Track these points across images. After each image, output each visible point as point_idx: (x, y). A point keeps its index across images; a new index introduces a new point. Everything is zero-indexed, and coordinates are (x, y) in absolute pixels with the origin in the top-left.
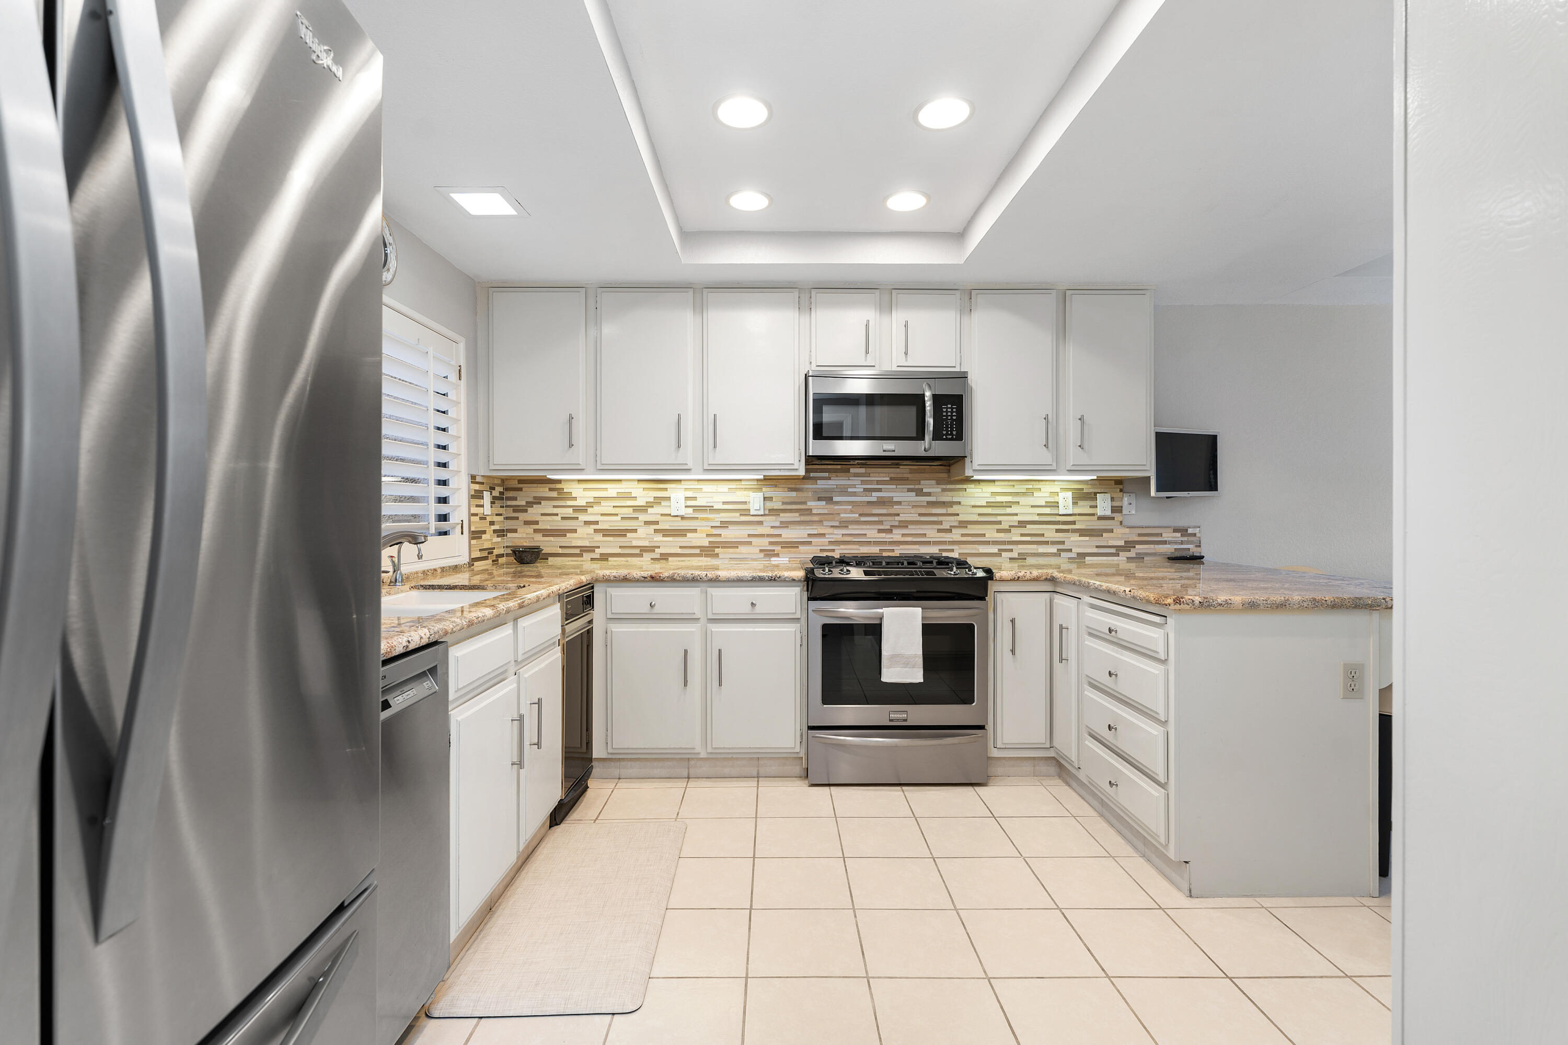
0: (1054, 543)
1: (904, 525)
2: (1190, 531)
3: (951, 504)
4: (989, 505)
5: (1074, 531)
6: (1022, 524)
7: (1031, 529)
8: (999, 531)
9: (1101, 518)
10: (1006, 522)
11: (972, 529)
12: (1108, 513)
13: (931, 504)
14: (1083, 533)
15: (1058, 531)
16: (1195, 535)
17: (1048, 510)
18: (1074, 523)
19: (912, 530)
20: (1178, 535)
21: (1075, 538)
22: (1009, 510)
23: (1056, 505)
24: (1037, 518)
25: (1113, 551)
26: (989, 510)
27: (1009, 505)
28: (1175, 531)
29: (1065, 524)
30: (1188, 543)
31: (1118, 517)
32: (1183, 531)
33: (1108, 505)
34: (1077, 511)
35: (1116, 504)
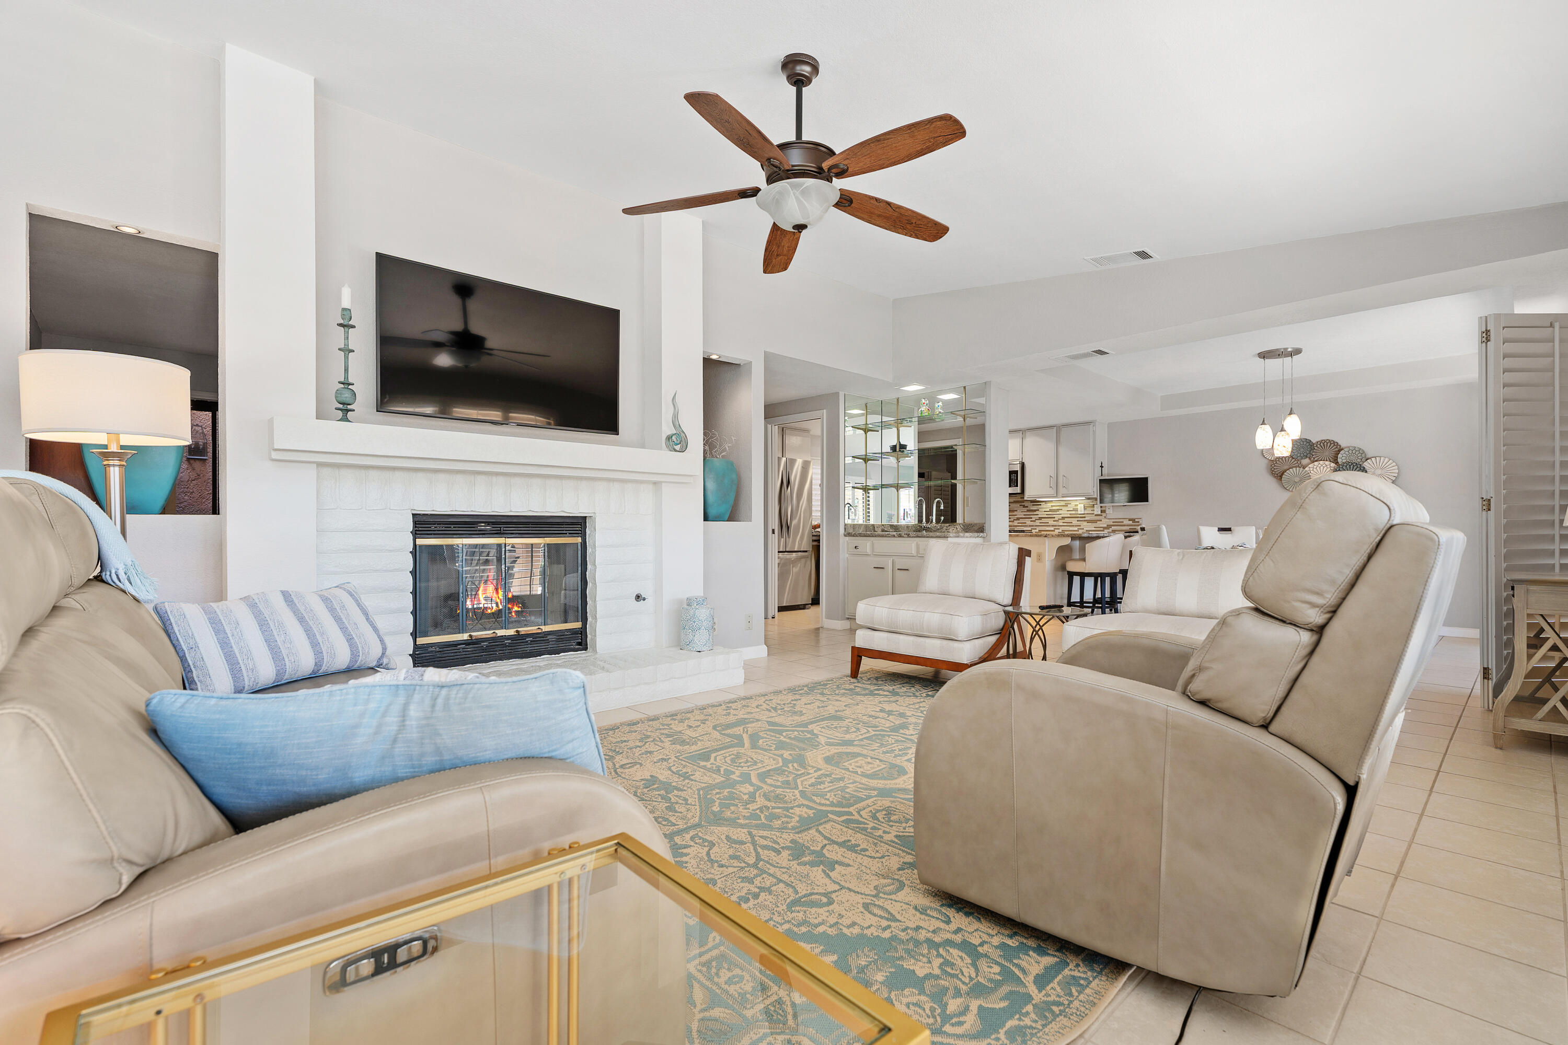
0: (1076, 526)
1: (1018, 519)
2: (1136, 520)
3: (1035, 511)
4: (1050, 511)
5: (1084, 521)
6: (1063, 518)
7: (1066, 520)
8: (1054, 521)
9: (1096, 515)
10: (1057, 517)
11: (1043, 520)
12: (1100, 513)
13: (1029, 511)
14: (1088, 521)
15: (1078, 521)
16: (1138, 522)
17: (1074, 512)
18: (1085, 517)
19: (1021, 521)
20: (1131, 522)
21: (1085, 523)
22: (1058, 513)
23: (1076, 510)
24: (1069, 516)
25: (1102, 529)
26: (1050, 513)
27: (1058, 510)
28: (1129, 520)
29: (1081, 518)
30: (1135, 525)
31: (1104, 515)
32: (1133, 520)
33: (1100, 509)
34: (1086, 512)
35: (1102, 509)
